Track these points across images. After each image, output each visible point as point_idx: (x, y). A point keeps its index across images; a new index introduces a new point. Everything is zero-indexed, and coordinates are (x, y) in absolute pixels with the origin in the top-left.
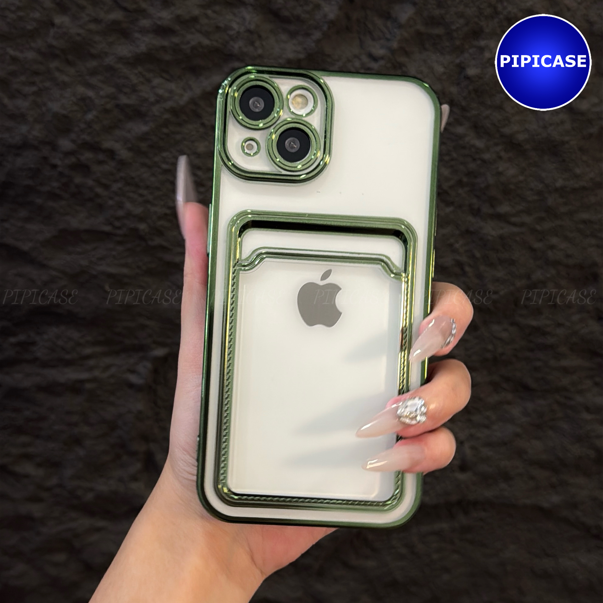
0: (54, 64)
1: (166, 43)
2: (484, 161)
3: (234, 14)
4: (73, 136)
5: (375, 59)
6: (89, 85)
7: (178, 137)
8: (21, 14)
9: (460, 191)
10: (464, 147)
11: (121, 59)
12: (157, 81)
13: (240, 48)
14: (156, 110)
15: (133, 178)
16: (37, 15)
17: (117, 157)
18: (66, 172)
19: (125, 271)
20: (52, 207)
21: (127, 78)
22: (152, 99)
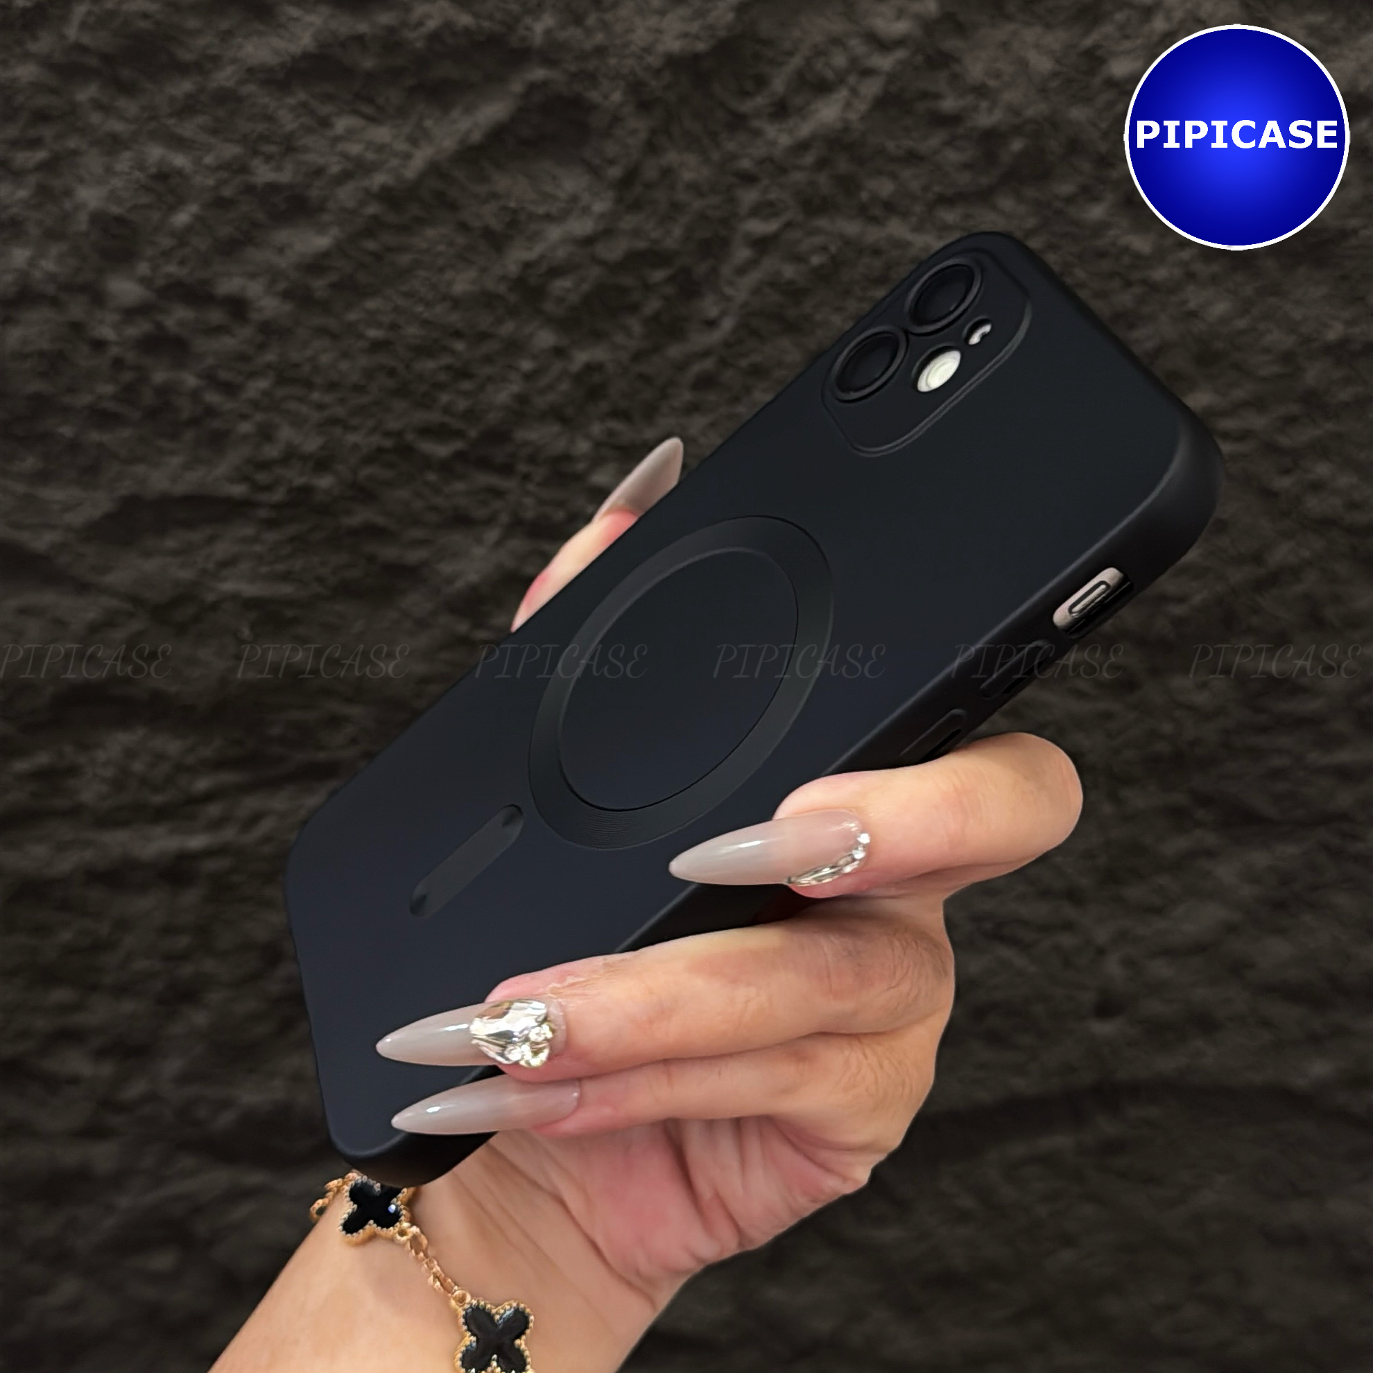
0: (86, 93)
1: (363, 27)
2: (1153, 287)
4: (143, 268)
5: (882, 45)
6: (178, 143)
7: (405, 259)
10: (1101, 254)
11: (251, 72)
12: (342, 124)
13: (548, 32)
14: (346, 195)
15: (297, 365)
17: (255, 316)
18: (131, 357)
19: (286, 589)
20: (100, 445)
21: (270, 119)
22: (335, 169)
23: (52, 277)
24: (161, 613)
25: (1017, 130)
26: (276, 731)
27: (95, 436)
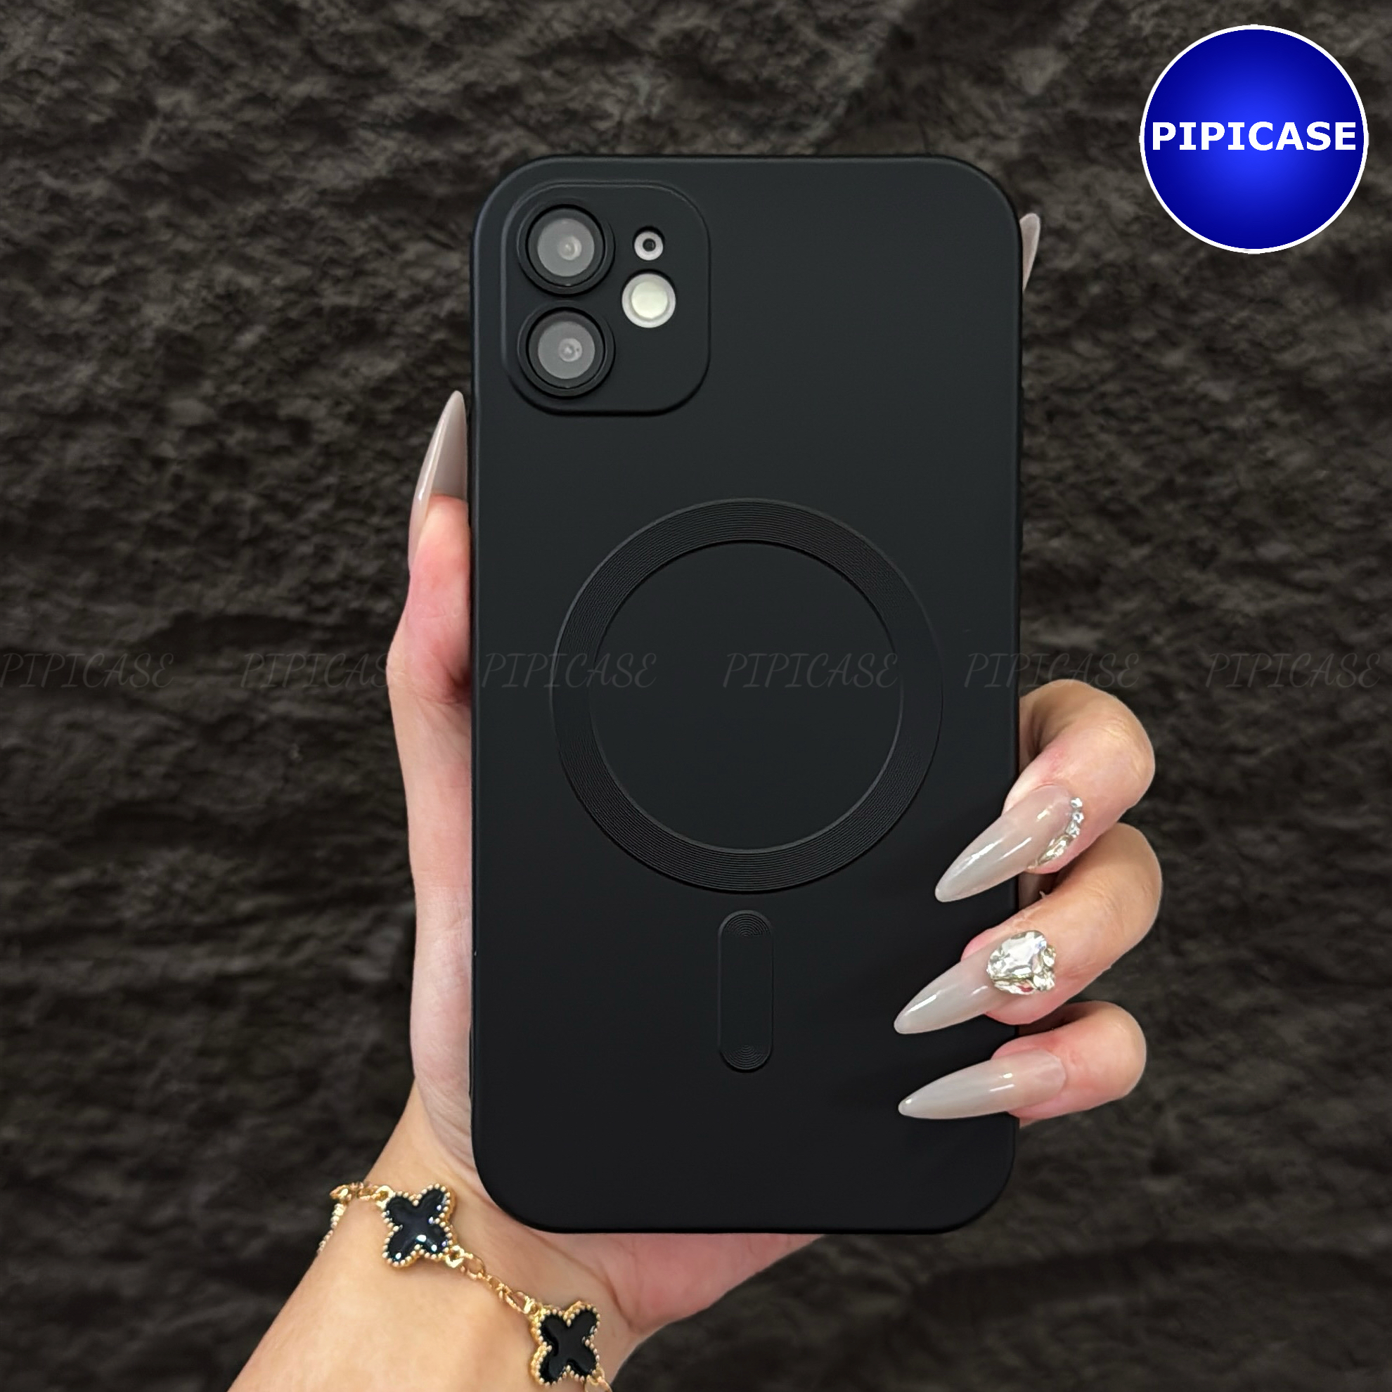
0: (157, 211)
1: (436, 154)
2: (1231, 435)
3: (611, 80)
4: (207, 387)
6: (246, 263)
8: (71, 84)
9: (1169, 507)
10: (1178, 401)
11: (323, 195)
12: (413, 250)
14: (415, 320)
15: (357, 489)
16: (111, 87)
17: (317, 438)
18: (191, 475)
19: (337, 712)
20: (156, 562)
21: (339, 242)
22: (403, 295)
23: (115, 393)
24: (211, 732)
25: (1097, 275)
26: (320, 854)
27: (151, 554)
